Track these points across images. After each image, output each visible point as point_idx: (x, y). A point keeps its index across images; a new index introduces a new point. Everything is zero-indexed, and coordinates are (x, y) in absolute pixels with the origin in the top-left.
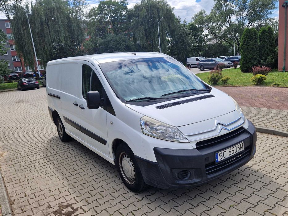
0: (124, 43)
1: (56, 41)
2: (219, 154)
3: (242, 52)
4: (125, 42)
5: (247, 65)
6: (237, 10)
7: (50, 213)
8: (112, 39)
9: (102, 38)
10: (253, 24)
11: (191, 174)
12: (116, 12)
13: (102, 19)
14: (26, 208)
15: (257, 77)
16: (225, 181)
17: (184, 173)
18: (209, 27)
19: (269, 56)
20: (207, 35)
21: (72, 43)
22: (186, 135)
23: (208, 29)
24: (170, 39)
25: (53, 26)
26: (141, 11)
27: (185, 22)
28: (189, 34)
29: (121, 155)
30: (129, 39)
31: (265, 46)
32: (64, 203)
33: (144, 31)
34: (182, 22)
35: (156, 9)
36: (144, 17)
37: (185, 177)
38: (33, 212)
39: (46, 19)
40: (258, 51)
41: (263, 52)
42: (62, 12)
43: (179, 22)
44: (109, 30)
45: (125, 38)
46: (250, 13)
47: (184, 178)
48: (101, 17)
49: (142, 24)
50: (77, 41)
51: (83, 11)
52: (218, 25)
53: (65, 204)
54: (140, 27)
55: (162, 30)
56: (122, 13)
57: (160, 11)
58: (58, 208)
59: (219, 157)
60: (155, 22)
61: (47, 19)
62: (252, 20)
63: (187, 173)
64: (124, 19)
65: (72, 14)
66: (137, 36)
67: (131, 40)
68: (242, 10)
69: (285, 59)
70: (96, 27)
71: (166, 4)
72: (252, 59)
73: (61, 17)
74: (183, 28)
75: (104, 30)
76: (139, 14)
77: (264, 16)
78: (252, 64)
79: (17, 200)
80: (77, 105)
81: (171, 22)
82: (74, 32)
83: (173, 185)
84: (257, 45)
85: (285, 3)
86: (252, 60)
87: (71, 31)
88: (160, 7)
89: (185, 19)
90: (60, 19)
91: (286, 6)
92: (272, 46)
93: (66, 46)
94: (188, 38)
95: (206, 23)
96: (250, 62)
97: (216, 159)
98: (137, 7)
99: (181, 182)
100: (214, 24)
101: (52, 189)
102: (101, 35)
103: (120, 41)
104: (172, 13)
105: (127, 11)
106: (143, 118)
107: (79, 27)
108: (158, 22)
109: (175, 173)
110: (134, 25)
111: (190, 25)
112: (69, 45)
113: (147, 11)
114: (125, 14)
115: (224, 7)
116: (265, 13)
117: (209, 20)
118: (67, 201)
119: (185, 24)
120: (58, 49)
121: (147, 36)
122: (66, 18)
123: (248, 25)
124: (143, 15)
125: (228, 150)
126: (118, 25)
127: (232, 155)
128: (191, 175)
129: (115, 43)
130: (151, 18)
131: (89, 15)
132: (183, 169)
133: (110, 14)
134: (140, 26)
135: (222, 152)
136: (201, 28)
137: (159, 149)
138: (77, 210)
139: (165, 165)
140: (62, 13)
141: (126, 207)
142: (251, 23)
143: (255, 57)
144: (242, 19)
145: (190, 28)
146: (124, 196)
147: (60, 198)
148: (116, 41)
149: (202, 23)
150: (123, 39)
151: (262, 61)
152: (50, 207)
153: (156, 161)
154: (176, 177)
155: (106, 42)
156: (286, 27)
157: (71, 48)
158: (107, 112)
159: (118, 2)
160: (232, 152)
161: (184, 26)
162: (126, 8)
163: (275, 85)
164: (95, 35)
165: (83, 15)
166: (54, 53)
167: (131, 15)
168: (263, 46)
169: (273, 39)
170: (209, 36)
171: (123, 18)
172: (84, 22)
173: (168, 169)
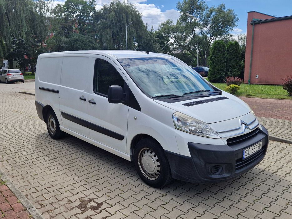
0: (90, 44)
1: (16, 35)
2: (245, 150)
3: (211, 63)
4: (92, 43)
5: (215, 76)
6: (201, 23)
7: (74, 208)
8: (78, 39)
9: (66, 37)
10: (215, 38)
11: (222, 168)
12: (83, 11)
13: (68, 18)
14: (44, 203)
15: (232, 87)
16: (239, 179)
17: (216, 168)
18: (175, 37)
19: (235, 69)
20: (172, 45)
21: (34, 39)
22: (217, 131)
23: (173, 39)
24: (136, 45)
25: (14, 19)
26: (109, 13)
27: (152, 29)
28: (156, 42)
29: (141, 151)
30: (96, 41)
31: (232, 59)
32: (84, 198)
33: (111, 34)
34: (149, 29)
35: (125, 13)
36: (112, 20)
37: (217, 172)
38: (54, 206)
39: (6, 11)
40: (226, 64)
41: (229, 64)
42: (25, 5)
43: (146, 28)
44: (74, 29)
45: (91, 39)
46: (212, 28)
47: (215, 172)
48: (67, 15)
49: (110, 27)
50: (40, 38)
51: (48, 7)
52: (183, 36)
53: (86, 199)
54: (108, 30)
55: (130, 35)
56: (90, 14)
57: (129, 16)
58: (81, 203)
59: (245, 154)
60: (123, 26)
61: (8, 11)
62: (214, 34)
63: (219, 168)
64: (91, 20)
65: (36, 8)
66: (104, 38)
67: (97, 41)
68: (206, 24)
69: (251, 73)
70: (62, 24)
71: (135, 10)
72: (220, 70)
73: (23, 10)
74: (150, 35)
75: (69, 29)
76: (107, 17)
77: (225, 32)
78: (220, 75)
79: (29, 195)
80: (85, 100)
81: (138, 28)
82: (37, 27)
83: (206, 179)
84: (225, 57)
85: (253, 21)
86: (220, 72)
87: (33, 27)
88: (129, 12)
89: (152, 27)
90: (22, 12)
91: (253, 24)
92: (238, 59)
93: (28, 42)
94: (154, 45)
95: (172, 33)
96: (218, 73)
97: (243, 156)
98: (105, 9)
99: (213, 176)
100: (180, 35)
101: (65, 185)
102: (66, 33)
103: (87, 41)
104: (140, 20)
105: (95, 12)
106: (175, 114)
107: (42, 22)
108: (127, 27)
109: (208, 167)
110: (102, 27)
111: (157, 33)
112: (30, 41)
113: (116, 14)
114: (93, 14)
115: (189, 20)
116: (226, 29)
117: (175, 29)
118: (87, 196)
119: (153, 31)
120: (18, 44)
121: (114, 40)
122: (29, 11)
123: (211, 39)
124: (112, 18)
125: (251, 148)
126: (84, 25)
127: (253, 153)
128: (222, 170)
129: (81, 43)
130: (119, 21)
131: (54, 12)
132: (217, 163)
133: (77, 13)
134: (108, 28)
135: (248, 149)
136: (167, 37)
137: (194, 144)
138: (101, 204)
139: (200, 160)
140: (26, 7)
141: (153, 201)
142: (213, 37)
143: (223, 68)
144: (205, 32)
145: (157, 36)
146: (146, 191)
147: (77, 193)
148: (83, 41)
149: (169, 33)
150: (90, 39)
151: (229, 73)
152: (70, 201)
153: (190, 156)
154: (209, 171)
155: (72, 41)
156: (253, 43)
157: (33, 44)
158: (128, 107)
159: (86, 2)
160: (254, 150)
161: (151, 33)
162: (94, 8)
163: (248, 95)
164: (59, 32)
165: (48, 10)
166: (13, 48)
167: (98, 16)
168: (230, 59)
169: (239, 53)
170: (175, 46)
171: (90, 18)
172: (49, 18)
173: (203, 163)
